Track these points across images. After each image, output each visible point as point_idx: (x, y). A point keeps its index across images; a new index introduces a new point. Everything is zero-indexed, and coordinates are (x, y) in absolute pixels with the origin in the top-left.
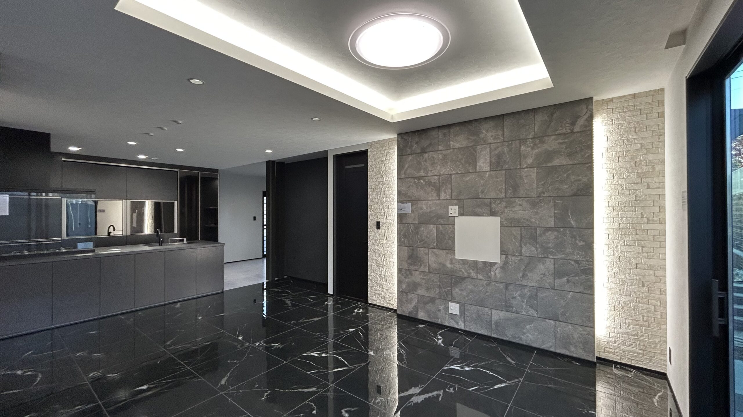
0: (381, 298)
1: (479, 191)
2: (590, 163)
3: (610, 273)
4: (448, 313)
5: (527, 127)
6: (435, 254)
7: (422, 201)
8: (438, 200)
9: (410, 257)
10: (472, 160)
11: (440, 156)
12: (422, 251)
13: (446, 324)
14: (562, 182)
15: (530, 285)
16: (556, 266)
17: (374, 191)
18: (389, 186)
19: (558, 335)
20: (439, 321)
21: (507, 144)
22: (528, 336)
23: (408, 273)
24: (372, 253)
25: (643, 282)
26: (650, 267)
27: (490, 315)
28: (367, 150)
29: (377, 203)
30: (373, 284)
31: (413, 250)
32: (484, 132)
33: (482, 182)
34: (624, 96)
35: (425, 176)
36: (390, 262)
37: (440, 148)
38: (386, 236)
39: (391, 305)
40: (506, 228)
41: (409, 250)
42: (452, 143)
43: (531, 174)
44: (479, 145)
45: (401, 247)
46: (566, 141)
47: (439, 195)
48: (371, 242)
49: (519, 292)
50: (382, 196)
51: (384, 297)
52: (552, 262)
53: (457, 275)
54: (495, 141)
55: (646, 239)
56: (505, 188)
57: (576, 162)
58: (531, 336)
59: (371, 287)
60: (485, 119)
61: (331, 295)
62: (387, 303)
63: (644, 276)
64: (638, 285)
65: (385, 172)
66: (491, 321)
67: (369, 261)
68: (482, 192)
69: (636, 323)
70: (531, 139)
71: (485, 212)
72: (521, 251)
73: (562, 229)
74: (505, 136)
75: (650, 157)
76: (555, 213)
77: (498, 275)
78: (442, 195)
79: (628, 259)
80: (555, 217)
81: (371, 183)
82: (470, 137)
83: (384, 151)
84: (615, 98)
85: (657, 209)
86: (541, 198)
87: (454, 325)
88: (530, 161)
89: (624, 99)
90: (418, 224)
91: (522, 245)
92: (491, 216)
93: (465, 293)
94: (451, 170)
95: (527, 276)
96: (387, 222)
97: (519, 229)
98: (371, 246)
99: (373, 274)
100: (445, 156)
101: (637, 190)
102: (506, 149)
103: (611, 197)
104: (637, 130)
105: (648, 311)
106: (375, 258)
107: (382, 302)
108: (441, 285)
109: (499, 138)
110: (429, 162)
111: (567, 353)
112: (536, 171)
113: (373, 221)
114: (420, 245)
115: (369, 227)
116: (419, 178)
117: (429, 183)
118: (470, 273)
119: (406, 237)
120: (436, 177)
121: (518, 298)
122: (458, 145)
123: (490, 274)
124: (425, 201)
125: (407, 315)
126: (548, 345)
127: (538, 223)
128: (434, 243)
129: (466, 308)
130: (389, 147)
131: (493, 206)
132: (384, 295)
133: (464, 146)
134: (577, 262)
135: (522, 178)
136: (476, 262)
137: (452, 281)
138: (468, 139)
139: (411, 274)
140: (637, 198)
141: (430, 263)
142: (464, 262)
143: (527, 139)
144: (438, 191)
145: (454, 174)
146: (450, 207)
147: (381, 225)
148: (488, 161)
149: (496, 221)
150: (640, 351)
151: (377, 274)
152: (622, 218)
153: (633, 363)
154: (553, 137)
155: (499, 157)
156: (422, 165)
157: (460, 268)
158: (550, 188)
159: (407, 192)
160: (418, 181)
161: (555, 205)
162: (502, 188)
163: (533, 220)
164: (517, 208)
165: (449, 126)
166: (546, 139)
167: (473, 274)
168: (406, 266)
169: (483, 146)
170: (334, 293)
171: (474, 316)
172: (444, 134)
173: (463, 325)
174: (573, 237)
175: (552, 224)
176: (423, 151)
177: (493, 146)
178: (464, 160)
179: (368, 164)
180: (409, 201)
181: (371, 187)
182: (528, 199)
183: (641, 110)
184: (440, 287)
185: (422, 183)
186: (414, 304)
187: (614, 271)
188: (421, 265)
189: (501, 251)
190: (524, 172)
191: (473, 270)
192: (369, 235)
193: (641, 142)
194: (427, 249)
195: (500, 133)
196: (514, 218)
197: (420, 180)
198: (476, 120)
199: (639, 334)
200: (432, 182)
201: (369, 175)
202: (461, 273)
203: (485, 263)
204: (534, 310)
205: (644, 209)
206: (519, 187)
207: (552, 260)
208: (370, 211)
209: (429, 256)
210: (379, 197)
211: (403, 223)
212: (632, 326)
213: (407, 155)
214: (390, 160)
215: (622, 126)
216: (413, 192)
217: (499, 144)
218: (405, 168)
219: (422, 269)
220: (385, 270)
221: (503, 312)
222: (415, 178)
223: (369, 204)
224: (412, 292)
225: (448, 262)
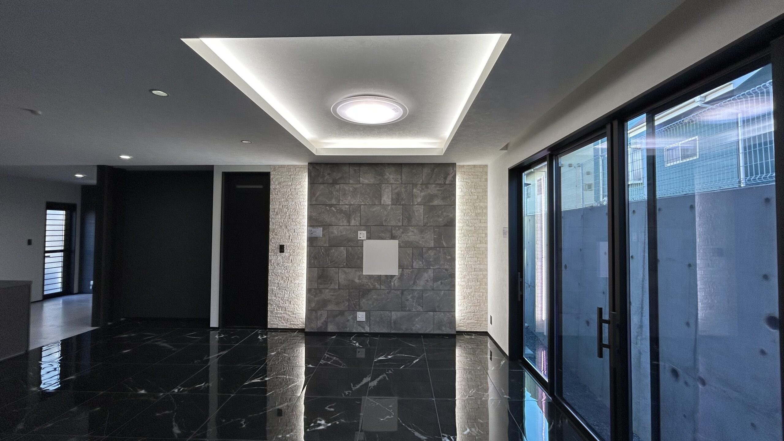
0: (284, 320)
1: (383, 220)
2: (454, 205)
3: (462, 276)
4: (356, 321)
5: (418, 176)
6: (345, 273)
7: (333, 226)
8: (348, 226)
9: (319, 277)
10: (379, 195)
11: (351, 189)
12: (332, 271)
13: (354, 331)
14: (438, 216)
15: (418, 289)
16: (435, 274)
17: (277, 214)
18: (295, 210)
19: (435, 321)
20: (348, 330)
21: (404, 186)
22: (417, 327)
23: (318, 292)
24: (274, 277)
25: (477, 279)
26: (481, 270)
27: (390, 316)
28: (270, 172)
29: (281, 226)
30: (274, 308)
31: (323, 270)
32: (387, 174)
33: (385, 213)
34: (470, 165)
35: (336, 205)
36: (294, 284)
37: (351, 182)
38: (290, 259)
39: (295, 326)
40: (403, 249)
41: (319, 270)
42: (361, 179)
43: (420, 209)
44: (384, 184)
45: (311, 269)
46: (441, 189)
47: (349, 222)
48: (272, 265)
49: (411, 296)
50: (286, 220)
51: (288, 319)
52: (432, 271)
53: (364, 288)
54: (396, 183)
55: (479, 253)
56: (402, 218)
57: (447, 204)
58: (418, 326)
59: (272, 312)
60: (389, 164)
61: (214, 329)
62: (291, 324)
63: (478, 276)
64: (475, 282)
65: (290, 196)
66: (391, 320)
67: (269, 285)
68: (386, 221)
69: (474, 304)
70: (420, 184)
71: (387, 236)
72: (413, 264)
73: (438, 249)
74: (403, 180)
75: (481, 204)
76: (434, 238)
77: (396, 284)
78: (352, 222)
79: (471, 266)
80: (434, 240)
81: (274, 206)
82: (377, 177)
83: (290, 176)
84: (466, 166)
85: (484, 235)
86: (426, 227)
87: (360, 330)
88: (419, 200)
89: (469, 167)
90: (329, 246)
91: (414, 261)
92: (391, 239)
93: (370, 302)
94: (361, 201)
95: (416, 282)
96: (292, 245)
97: (411, 248)
98: (272, 270)
99: (274, 298)
100: (355, 189)
101: (475, 223)
102: (403, 190)
103: (463, 227)
104: (476, 187)
105: (479, 296)
106: (277, 281)
107: (285, 324)
108: (350, 299)
109: (398, 181)
110: (340, 193)
111: (440, 332)
112: (423, 207)
113: (275, 245)
114: (330, 265)
115: (270, 251)
116: (331, 206)
117: (341, 211)
118: (375, 285)
119: (316, 258)
120: (347, 206)
121: (410, 299)
122: (366, 181)
123: (390, 284)
124: (336, 227)
125: (316, 331)
126: (428, 331)
127: (424, 244)
128: (344, 263)
129: (371, 314)
130: (296, 173)
131: (394, 232)
132: (287, 317)
133: (372, 183)
134: (446, 270)
135: (414, 212)
136: (380, 277)
137: (360, 294)
138: (375, 178)
139: (321, 292)
140: (476, 228)
141: (340, 281)
142: (370, 277)
143: (417, 184)
144: (349, 218)
145: (363, 205)
146: (359, 232)
147: (285, 249)
148: (390, 197)
149: (395, 243)
150: (476, 322)
151: (279, 297)
152: (468, 240)
153: (473, 330)
154: (434, 185)
155: (398, 194)
156: (334, 195)
157: (367, 282)
158: (431, 220)
159: (318, 218)
160: (330, 208)
161: (434, 232)
162: (400, 218)
163: (421, 242)
164: (410, 234)
165: (360, 165)
166: (430, 186)
167: (378, 286)
168: (315, 286)
169: (386, 185)
170: (219, 326)
171: (378, 319)
172: (355, 170)
173: (368, 328)
174: (445, 253)
175: (432, 244)
176: (335, 182)
177: (394, 186)
178: (371, 194)
179: (271, 187)
180: (320, 226)
181: (273, 210)
182: (417, 227)
183: (477, 175)
184: (349, 300)
185: (333, 211)
186: (323, 319)
187: (464, 274)
188: (331, 283)
189: (399, 266)
190: (416, 208)
191: (377, 283)
192: (270, 258)
193: (477, 195)
194: (337, 269)
195: (399, 177)
196: (408, 241)
197: (331, 207)
198: (382, 164)
199: (476, 311)
200: (343, 210)
201: (271, 198)
202: (367, 286)
203: (386, 276)
204: (421, 307)
205: (478, 235)
206: (412, 218)
207: (432, 270)
208: (272, 235)
209: (340, 274)
210: (283, 221)
211: (314, 246)
212: (472, 307)
213: (319, 184)
214: (297, 186)
215: (469, 183)
216: (324, 218)
217: (398, 185)
218: (317, 196)
219: (332, 286)
220: (288, 293)
221: (400, 312)
222: (327, 205)
223: (271, 227)
224: (321, 309)
225: (357, 278)
